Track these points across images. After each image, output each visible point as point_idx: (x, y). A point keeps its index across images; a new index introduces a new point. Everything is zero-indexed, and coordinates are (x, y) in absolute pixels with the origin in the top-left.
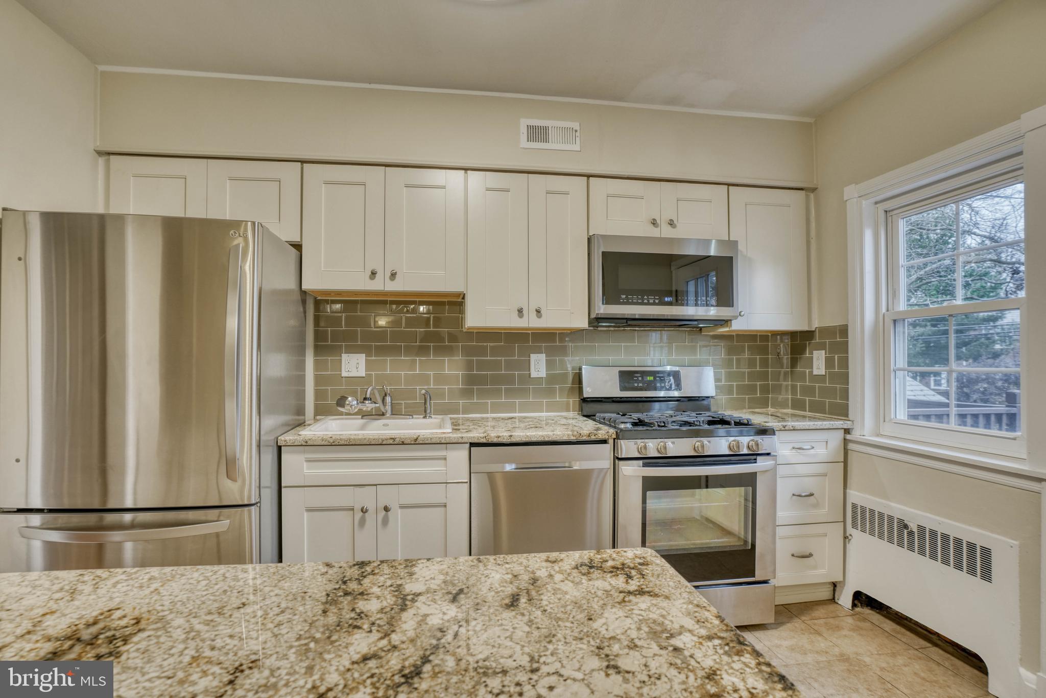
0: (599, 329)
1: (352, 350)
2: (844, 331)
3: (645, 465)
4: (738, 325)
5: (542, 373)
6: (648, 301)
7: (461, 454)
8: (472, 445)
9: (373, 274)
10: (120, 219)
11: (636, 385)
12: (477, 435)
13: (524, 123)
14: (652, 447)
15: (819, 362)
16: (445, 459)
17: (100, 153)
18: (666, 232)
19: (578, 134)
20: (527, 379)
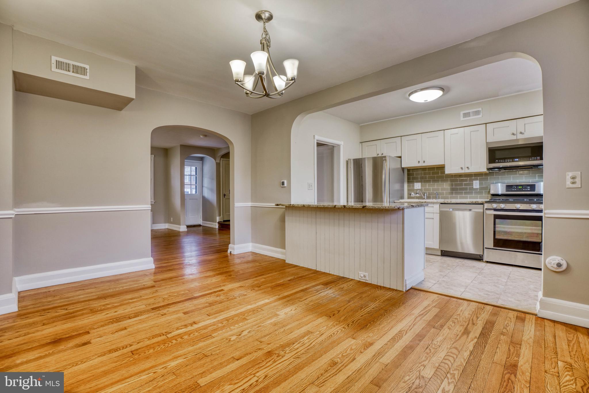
0: (501, 171)
1: (417, 182)
3: (494, 211)
5: (478, 187)
6: (507, 161)
7: (437, 206)
8: (441, 204)
9: (419, 162)
10: (365, 158)
11: (513, 190)
12: (442, 201)
13: (462, 113)
14: (495, 206)
16: (433, 207)
17: (360, 143)
18: (520, 136)
19: (481, 112)
20: (472, 189)
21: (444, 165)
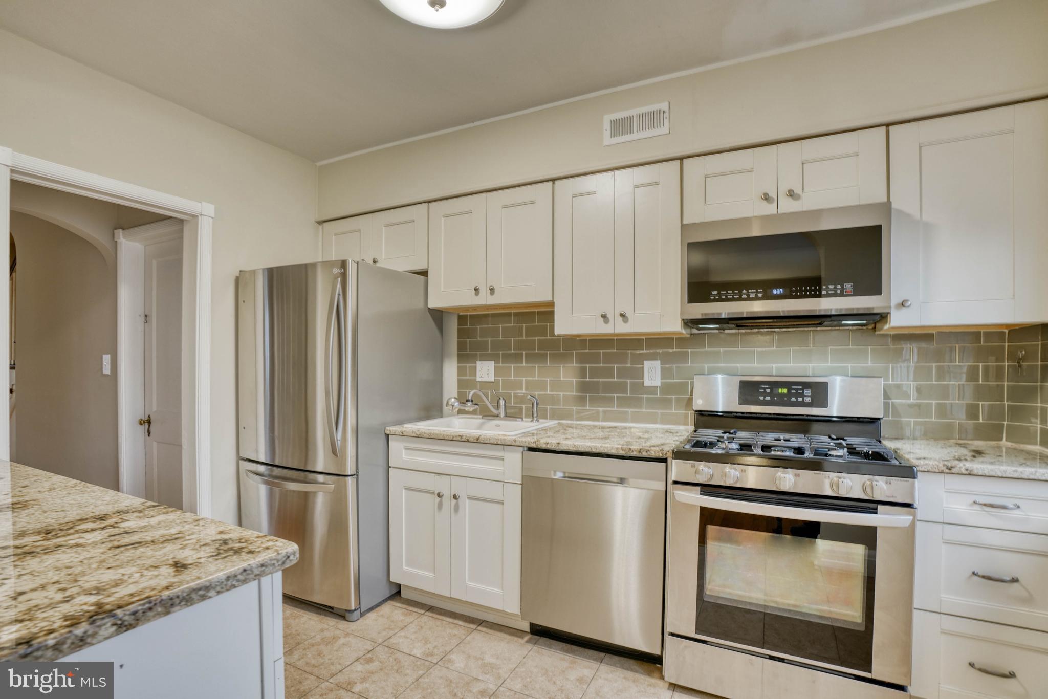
1: (485, 358)
3: (702, 493)
5: (657, 382)
6: (748, 296)
11: (761, 398)
13: (607, 119)
16: (503, 459)
18: (787, 206)
19: (666, 115)
20: (639, 387)
21: (552, 304)
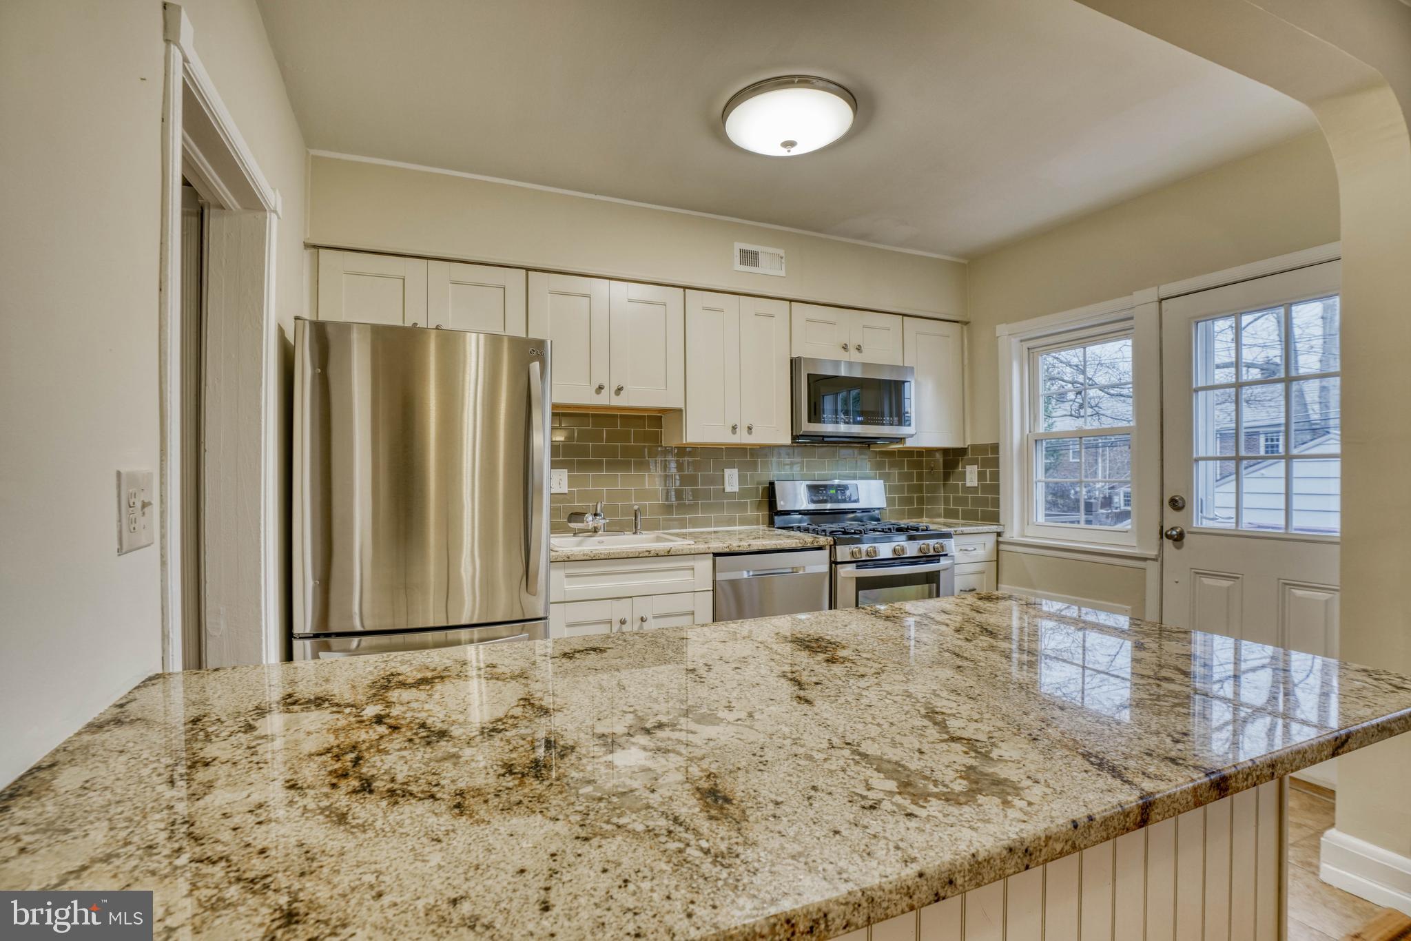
2: (995, 448)
4: (910, 443)
5: (735, 488)
7: (705, 565)
8: (716, 555)
9: (601, 389)
11: (823, 498)
12: (717, 546)
13: (739, 246)
15: (971, 475)
16: (693, 569)
17: (310, 247)
20: (721, 493)
